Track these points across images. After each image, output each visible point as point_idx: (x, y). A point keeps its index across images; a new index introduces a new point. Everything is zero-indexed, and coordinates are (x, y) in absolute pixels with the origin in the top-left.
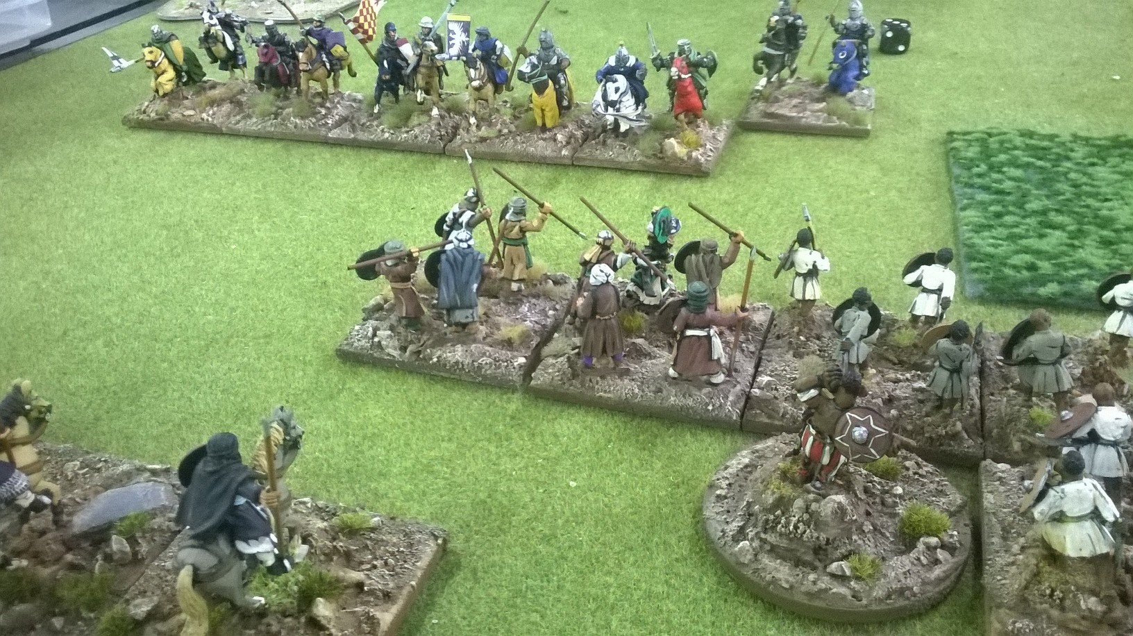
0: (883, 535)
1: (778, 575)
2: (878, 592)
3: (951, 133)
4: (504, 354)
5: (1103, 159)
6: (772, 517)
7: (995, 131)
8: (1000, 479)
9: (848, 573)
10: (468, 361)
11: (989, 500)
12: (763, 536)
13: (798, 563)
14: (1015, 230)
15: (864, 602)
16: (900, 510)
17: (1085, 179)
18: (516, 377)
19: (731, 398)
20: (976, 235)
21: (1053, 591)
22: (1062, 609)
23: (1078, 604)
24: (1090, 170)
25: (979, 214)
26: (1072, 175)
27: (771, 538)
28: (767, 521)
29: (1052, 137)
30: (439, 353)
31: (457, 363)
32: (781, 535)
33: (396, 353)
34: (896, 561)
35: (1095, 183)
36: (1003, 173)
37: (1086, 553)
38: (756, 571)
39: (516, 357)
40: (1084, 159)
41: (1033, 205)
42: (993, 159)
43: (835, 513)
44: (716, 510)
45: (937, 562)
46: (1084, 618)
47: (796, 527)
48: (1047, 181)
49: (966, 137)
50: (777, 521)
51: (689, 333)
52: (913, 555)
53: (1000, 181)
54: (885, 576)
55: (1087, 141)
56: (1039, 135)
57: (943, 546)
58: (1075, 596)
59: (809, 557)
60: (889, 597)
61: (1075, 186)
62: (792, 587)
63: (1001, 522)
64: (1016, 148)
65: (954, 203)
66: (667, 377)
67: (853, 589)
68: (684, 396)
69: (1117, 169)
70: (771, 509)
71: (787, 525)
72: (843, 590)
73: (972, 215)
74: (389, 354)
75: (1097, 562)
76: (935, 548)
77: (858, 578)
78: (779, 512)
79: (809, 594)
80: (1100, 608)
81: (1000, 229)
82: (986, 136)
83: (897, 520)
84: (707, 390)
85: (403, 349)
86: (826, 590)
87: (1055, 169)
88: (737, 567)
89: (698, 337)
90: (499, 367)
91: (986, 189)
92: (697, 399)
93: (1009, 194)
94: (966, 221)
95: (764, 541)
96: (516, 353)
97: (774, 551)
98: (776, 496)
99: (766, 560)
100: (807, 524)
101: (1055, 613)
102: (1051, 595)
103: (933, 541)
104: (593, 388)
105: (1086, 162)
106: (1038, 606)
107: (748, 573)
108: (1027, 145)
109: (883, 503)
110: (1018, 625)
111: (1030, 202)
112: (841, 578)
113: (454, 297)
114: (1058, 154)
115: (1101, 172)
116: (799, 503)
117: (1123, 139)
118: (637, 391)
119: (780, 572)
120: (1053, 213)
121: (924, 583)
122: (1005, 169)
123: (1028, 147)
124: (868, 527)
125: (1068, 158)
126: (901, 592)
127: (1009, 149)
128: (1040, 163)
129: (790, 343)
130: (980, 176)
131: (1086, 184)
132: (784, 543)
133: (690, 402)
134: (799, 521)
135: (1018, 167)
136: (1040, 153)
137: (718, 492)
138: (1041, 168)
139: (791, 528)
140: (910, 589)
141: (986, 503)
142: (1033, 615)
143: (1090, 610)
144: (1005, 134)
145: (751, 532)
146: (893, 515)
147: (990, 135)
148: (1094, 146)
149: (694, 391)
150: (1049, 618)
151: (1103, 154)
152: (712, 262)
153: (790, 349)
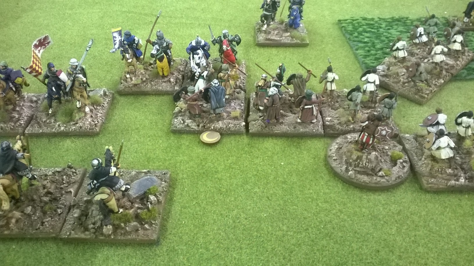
0: (387, 162)
1: (364, 180)
2: (393, 179)
3: (340, 21)
4: (236, 122)
5: (391, 26)
6: (357, 163)
7: (354, 18)
8: (408, 139)
9: (384, 175)
10: (225, 127)
11: (407, 146)
12: (355, 169)
13: (368, 175)
14: (376, 56)
15: (390, 182)
16: (389, 153)
17: (389, 35)
18: (243, 130)
19: (320, 127)
20: (365, 59)
21: (438, 169)
22: (442, 174)
23: (446, 172)
24: (389, 31)
25: (363, 51)
26: (385, 34)
27: (358, 169)
28: (355, 164)
29: (373, 19)
30: (213, 125)
31: (221, 128)
32: (361, 167)
33: (196, 128)
34: (394, 168)
35: (393, 36)
36: (363, 35)
37: (447, 157)
38: (357, 180)
39: (241, 123)
40: (386, 27)
41: (378, 46)
42: (358, 30)
43: (375, 158)
44: (335, 164)
45: (404, 167)
46: (448, 175)
47: (366, 164)
48: (378, 37)
49: (346, 22)
50: (359, 163)
51: (306, 107)
52: (398, 166)
53: (363, 39)
54: (393, 173)
55: (384, 20)
56: (369, 19)
57: (404, 162)
58: (445, 170)
59: (371, 173)
60: (396, 179)
61: (387, 38)
62: (370, 182)
63: (414, 152)
64: (363, 25)
65: (351, 48)
66: (297, 123)
67: (386, 179)
68: (305, 128)
69: (397, 30)
70: (356, 160)
71: (362, 164)
72: (384, 180)
73: (361, 52)
74: (192, 128)
75: (450, 159)
76: (402, 162)
77: (387, 176)
78: (358, 161)
79: (375, 183)
80: (452, 172)
81: (372, 57)
82: (352, 21)
83: (389, 156)
84: (312, 125)
85: (198, 126)
86: (380, 181)
87: (379, 32)
88: (351, 180)
89: (310, 108)
90: (236, 127)
91: (360, 42)
92: (310, 129)
93: (368, 43)
94: (360, 54)
95: (355, 170)
96: (240, 121)
97: (359, 172)
98: (357, 156)
99: (359, 176)
100: (368, 163)
101: (440, 175)
102: (438, 171)
103: (401, 161)
104: (273, 130)
105: (387, 28)
106: (435, 174)
107: (355, 181)
108: (366, 23)
109: (383, 152)
110: (432, 181)
111: (377, 45)
112: (382, 177)
113: (216, 105)
114: (377, 26)
115: (393, 31)
116: (364, 157)
117: (395, 18)
118: (288, 129)
119: (365, 179)
120: (385, 49)
121: (404, 173)
122: (363, 34)
123: (367, 24)
124: (383, 160)
125: (381, 28)
126: (399, 177)
127: (361, 26)
128: (373, 30)
129: (329, 105)
130: (356, 37)
131: (390, 37)
132: (362, 170)
133: (307, 130)
134: (366, 162)
135: (367, 32)
136: (372, 26)
137: (334, 158)
138: (374, 32)
139: (364, 165)
140: (401, 176)
141: (407, 148)
142: (435, 177)
143: (450, 173)
144: (358, 19)
145: (350, 168)
146: (388, 155)
147: (353, 20)
148: (386, 22)
149: (308, 126)
150: (439, 177)
151: (391, 24)
152: (302, 81)
153: (329, 107)
